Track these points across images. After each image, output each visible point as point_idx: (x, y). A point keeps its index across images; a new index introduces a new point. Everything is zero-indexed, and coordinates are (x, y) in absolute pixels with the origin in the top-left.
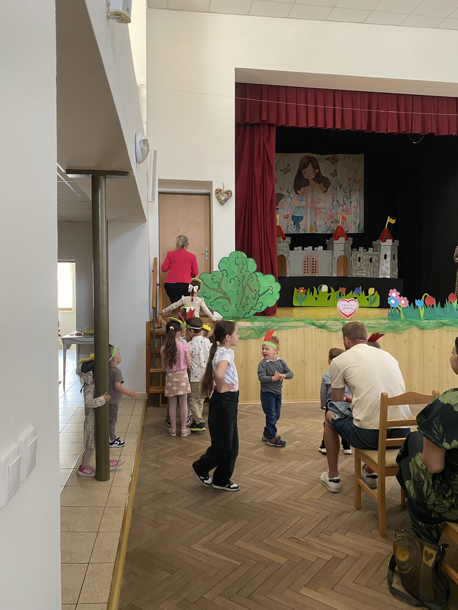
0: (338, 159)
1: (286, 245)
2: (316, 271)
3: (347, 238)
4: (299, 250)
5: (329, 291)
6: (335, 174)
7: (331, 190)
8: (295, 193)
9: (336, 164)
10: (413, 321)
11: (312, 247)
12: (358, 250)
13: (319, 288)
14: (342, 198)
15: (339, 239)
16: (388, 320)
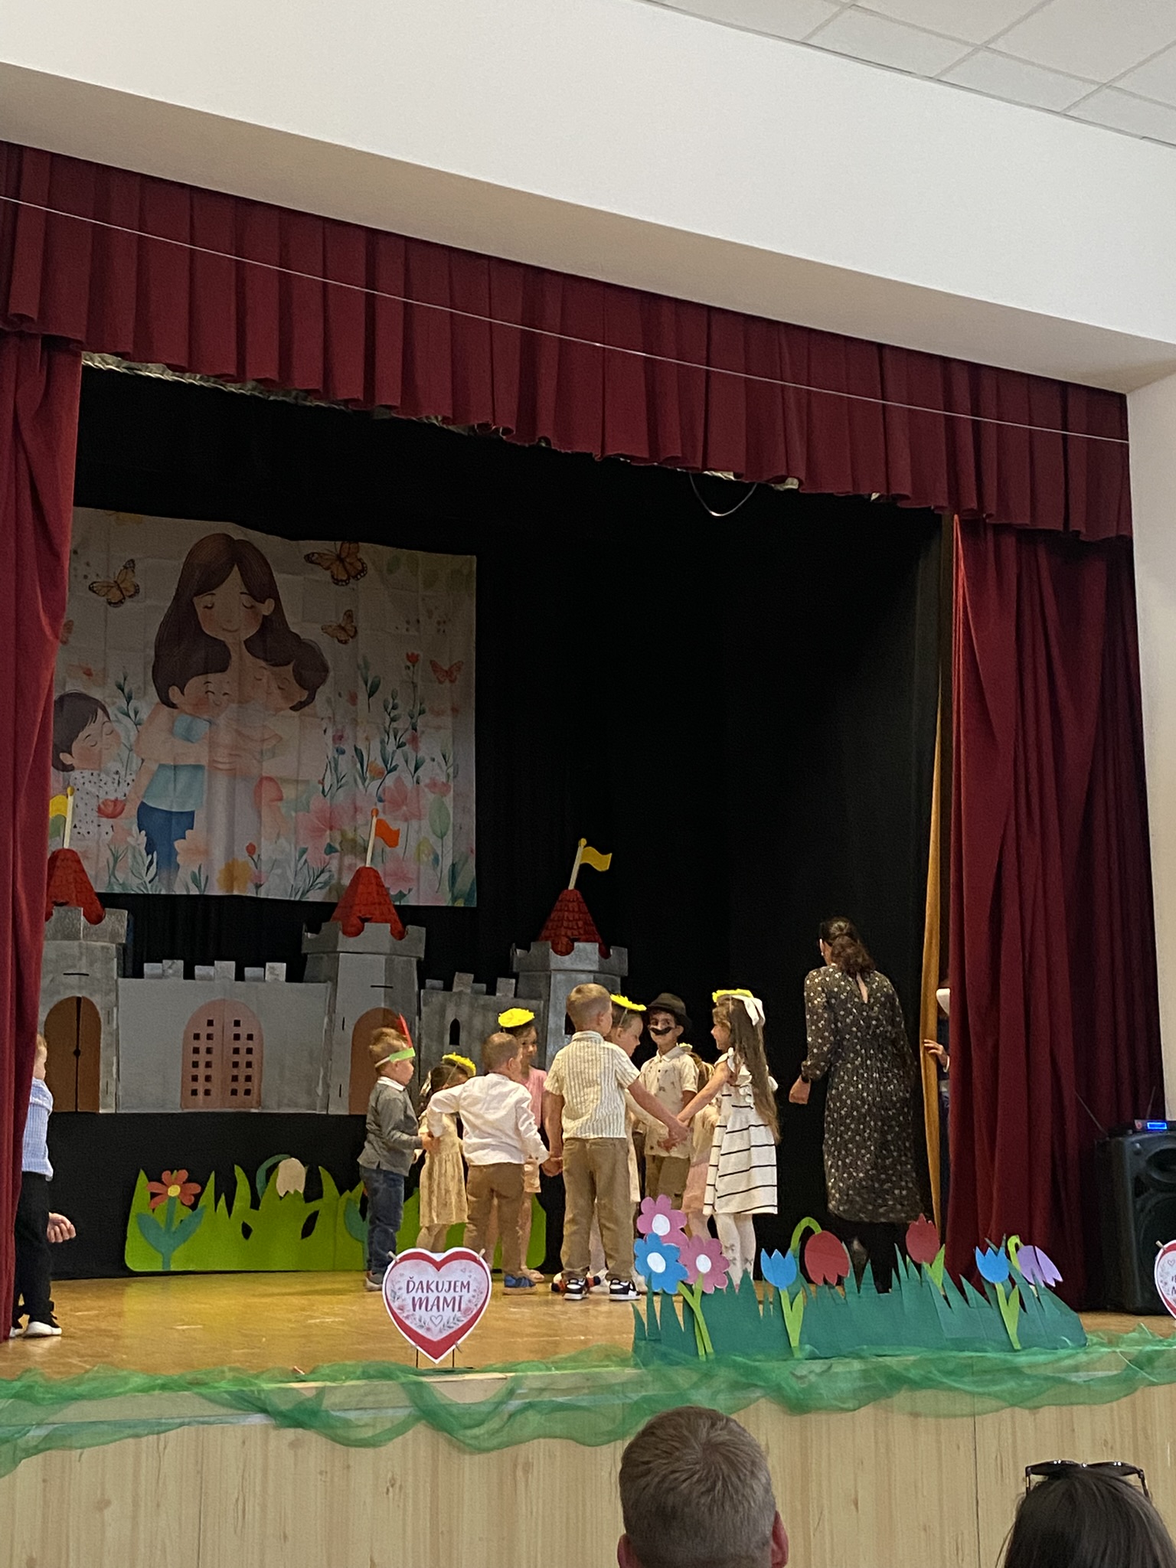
0: (363, 564)
1: (103, 948)
2: (249, 1085)
3: (400, 926)
4: (167, 977)
5: (313, 1190)
6: (348, 627)
7: (329, 701)
8: (157, 699)
9: (350, 585)
10: (757, 1369)
11: (231, 965)
12: (448, 987)
13: (261, 1174)
14: (378, 740)
15: (363, 930)
16: (636, 1366)
